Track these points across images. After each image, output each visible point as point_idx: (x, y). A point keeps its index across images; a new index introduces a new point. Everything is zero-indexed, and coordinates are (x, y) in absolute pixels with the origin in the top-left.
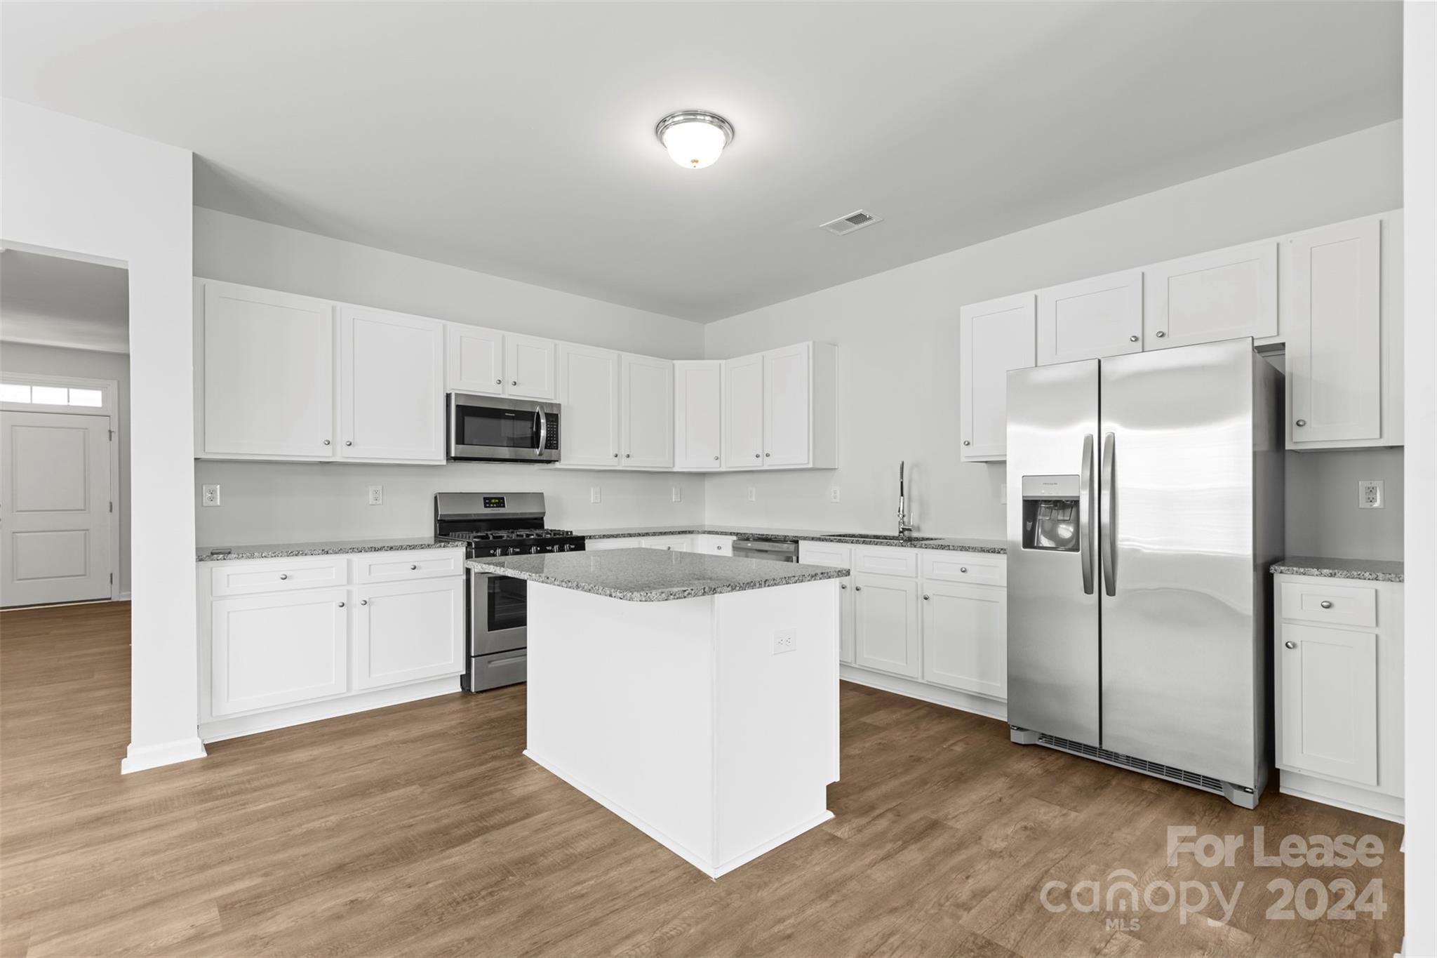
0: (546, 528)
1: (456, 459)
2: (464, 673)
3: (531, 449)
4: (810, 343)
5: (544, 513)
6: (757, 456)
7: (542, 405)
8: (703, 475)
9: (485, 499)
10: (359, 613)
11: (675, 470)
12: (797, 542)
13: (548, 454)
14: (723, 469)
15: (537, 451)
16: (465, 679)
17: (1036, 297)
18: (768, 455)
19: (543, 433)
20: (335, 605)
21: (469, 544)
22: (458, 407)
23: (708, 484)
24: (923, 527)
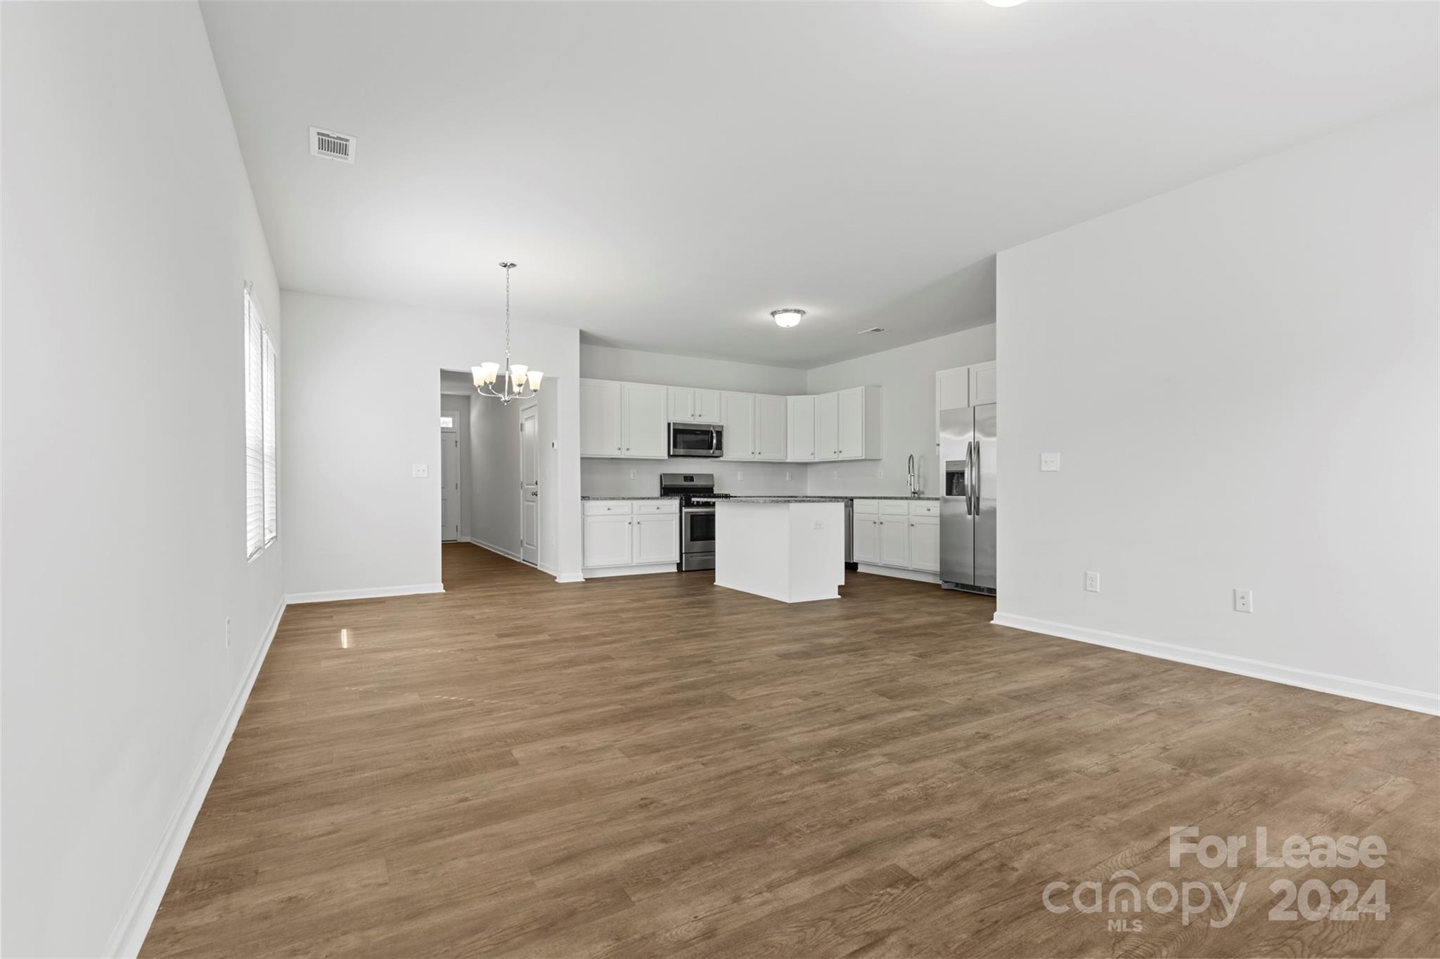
0: (715, 492)
1: (674, 456)
2: (679, 562)
3: (708, 451)
4: (863, 387)
5: (714, 485)
6: (835, 452)
7: (714, 427)
8: (806, 464)
9: (685, 477)
10: (636, 527)
11: (788, 461)
12: (852, 500)
13: (717, 453)
14: (816, 460)
15: (712, 451)
16: (679, 565)
17: (969, 369)
18: (841, 452)
19: (715, 441)
20: (627, 523)
21: (681, 499)
22: (674, 430)
23: (809, 469)
24: (926, 492)
